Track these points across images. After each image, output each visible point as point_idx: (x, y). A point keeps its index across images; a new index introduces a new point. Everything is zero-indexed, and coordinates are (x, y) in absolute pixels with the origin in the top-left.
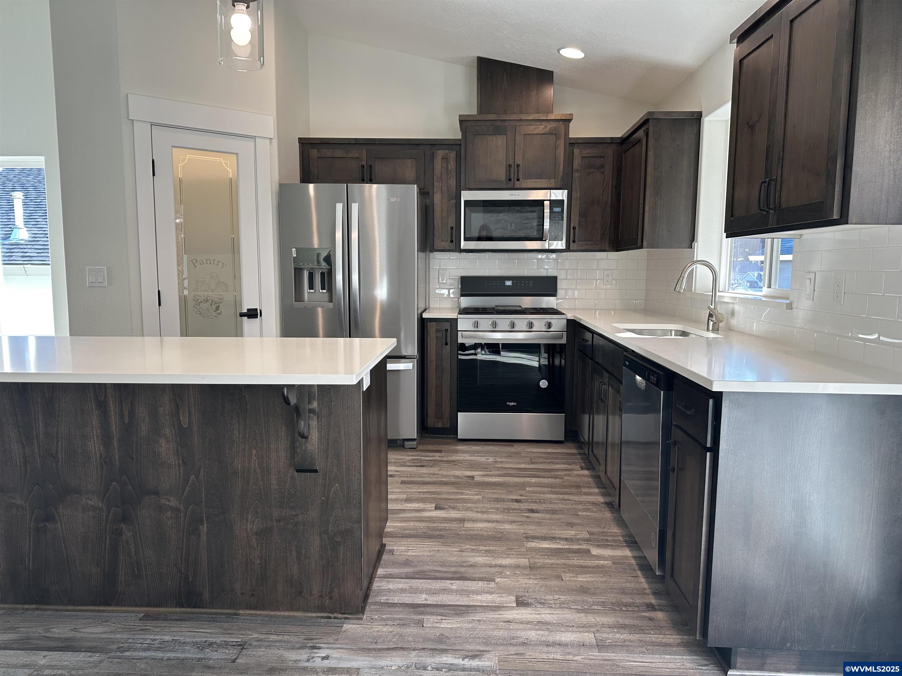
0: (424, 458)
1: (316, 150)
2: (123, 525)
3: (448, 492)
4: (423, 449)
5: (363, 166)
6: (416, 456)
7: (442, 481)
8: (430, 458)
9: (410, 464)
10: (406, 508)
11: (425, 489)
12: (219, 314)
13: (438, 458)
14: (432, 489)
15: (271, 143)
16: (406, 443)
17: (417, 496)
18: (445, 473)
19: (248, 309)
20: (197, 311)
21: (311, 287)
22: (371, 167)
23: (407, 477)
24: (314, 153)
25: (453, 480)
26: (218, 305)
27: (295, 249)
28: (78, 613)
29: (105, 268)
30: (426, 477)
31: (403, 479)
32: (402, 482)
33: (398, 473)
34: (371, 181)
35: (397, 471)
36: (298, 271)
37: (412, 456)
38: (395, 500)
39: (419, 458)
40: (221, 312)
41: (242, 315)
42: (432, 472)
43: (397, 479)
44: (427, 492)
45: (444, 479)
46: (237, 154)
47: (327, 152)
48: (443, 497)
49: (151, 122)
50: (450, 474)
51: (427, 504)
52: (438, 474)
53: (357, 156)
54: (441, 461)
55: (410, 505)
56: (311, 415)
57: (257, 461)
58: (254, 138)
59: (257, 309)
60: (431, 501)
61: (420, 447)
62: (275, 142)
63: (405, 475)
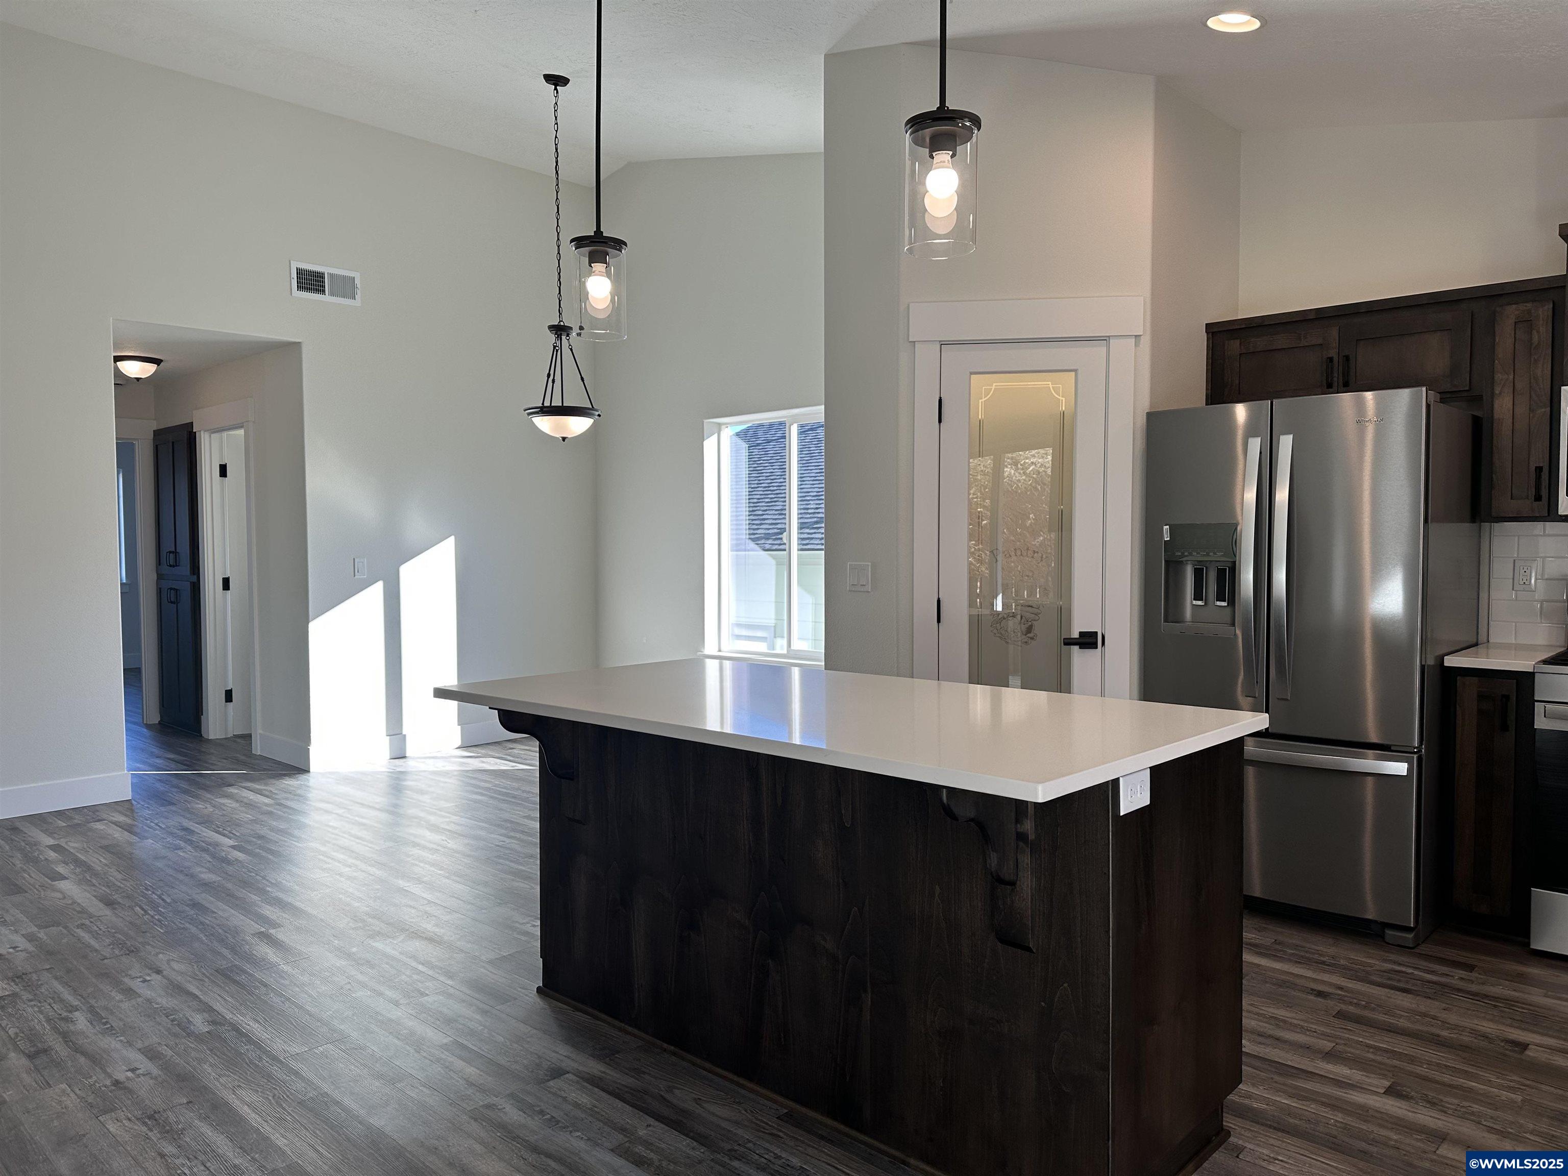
0: (1420, 974)
1: (1238, 342)
2: (770, 961)
3: (1438, 1065)
4: (1430, 953)
5: (1331, 359)
6: (1404, 965)
7: (1438, 1036)
8: (1434, 978)
9: (1379, 980)
10: (1317, 1072)
11: (1384, 1042)
12: (1032, 638)
13: (1455, 982)
14: (1402, 1045)
15: (1137, 344)
16: (1389, 932)
17: (1358, 1052)
18: (1453, 1018)
19: (1080, 633)
20: (995, 631)
21: (1198, 596)
22: (1347, 358)
23: (1357, 1005)
24: (1234, 346)
25: (1466, 1039)
26: (1030, 623)
27: (1168, 527)
28: (714, 1077)
29: (870, 564)
30: (1402, 1016)
31: (1343, 1007)
32: (1340, 1015)
33: (1340, 992)
34: (1347, 386)
35: (1341, 988)
36: (1173, 566)
37: (1395, 963)
38: (1301, 1047)
39: (1410, 971)
40: (1036, 635)
41: (1069, 642)
42: (1422, 1008)
43: (1330, 1003)
44: (1386, 1051)
45: (1445, 1033)
46: (1075, 371)
47: (1260, 343)
48: (1419, 1070)
49: (940, 341)
50: (1466, 1024)
51: (1373, 1076)
52: (1434, 1018)
53: (1320, 341)
54: (1459, 990)
55: (1330, 1067)
56: (1021, 844)
57: (941, 906)
58: (1106, 339)
59: (1096, 633)
60: (1386, 1073)
61: (1424, 949)
62: (1146, 342)
63: (1355, 1001)
